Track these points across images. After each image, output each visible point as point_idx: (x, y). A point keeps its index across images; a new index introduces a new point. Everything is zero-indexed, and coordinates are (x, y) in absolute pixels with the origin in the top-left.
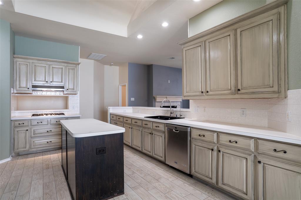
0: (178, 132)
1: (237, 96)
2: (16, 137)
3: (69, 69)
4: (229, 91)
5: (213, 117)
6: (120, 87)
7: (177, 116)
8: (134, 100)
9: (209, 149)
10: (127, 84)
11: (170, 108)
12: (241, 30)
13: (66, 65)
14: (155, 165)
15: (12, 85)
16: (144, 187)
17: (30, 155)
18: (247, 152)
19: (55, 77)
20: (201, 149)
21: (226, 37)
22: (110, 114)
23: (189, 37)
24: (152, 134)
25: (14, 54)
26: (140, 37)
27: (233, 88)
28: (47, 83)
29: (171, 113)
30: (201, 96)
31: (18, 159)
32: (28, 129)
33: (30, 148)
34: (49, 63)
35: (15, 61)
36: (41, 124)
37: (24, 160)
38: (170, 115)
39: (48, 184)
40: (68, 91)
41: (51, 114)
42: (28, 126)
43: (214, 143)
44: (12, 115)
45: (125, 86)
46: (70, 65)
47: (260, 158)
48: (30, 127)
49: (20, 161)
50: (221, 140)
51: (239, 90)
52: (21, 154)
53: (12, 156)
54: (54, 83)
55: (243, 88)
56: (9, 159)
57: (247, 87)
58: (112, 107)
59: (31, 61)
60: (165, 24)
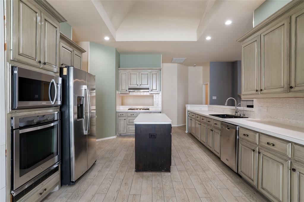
0: (229, 130)
1: (291, 95)
2: (119, 123)
3: (153, 74)
4: (282, 89)
5: (276, 118)
6: (204, 86)
7: (241, 116)
8: (216, 99)
9: (252, 149)
10: (209, 83)
11: (235, 107)
12: (297, 16)
13: (150, 71)
14: (212, 159)
15: (117, 88)
16: (188, 173)
17: (126, 137)
18: (285, 158)
19: (143, 81)
20: (245, 149)
21: (280, 27)
22: (188, 111)
23: (254, 27)
24: (212, 131)
25: (119, 67)
26: (208, 38)
27: (286, 86)
28: (138, 86)
29: (236, 112)
30: (256, 94)
31: (119, 138)
32: (125, 118)
33: (127, 131)
34: (139, 71)
35: (119, 72)
36: (133, 115)
37: (122, 139)
38: (235, 115)
39: (128, 155)
40: (152, 91)
41: (143, 109)
42: (126, 117)
43: (256, 144)
44: (117, 109)
45: (207, 84)
46: (153, 71)
47: (295, 166)
48: (127, 117)
49: (120, 139)
50: (261, 142)
51: (291, 87)
52: (122, 135)
53: (117, 135)
54: (142, 86)
55: (296, 85)
56: (115, 137)
57: (301, 84)
58: (189, 105)
59: (128, 71)
60: (229, 23)
